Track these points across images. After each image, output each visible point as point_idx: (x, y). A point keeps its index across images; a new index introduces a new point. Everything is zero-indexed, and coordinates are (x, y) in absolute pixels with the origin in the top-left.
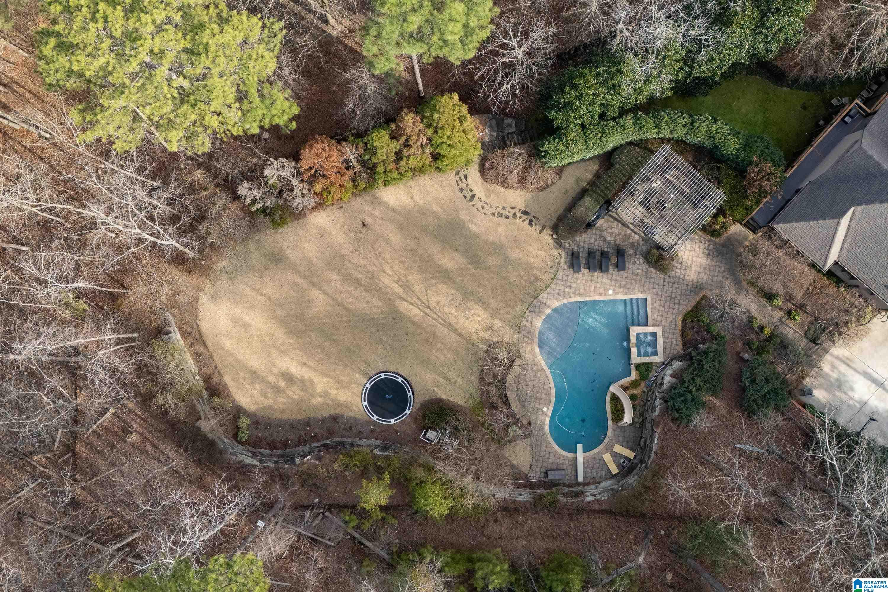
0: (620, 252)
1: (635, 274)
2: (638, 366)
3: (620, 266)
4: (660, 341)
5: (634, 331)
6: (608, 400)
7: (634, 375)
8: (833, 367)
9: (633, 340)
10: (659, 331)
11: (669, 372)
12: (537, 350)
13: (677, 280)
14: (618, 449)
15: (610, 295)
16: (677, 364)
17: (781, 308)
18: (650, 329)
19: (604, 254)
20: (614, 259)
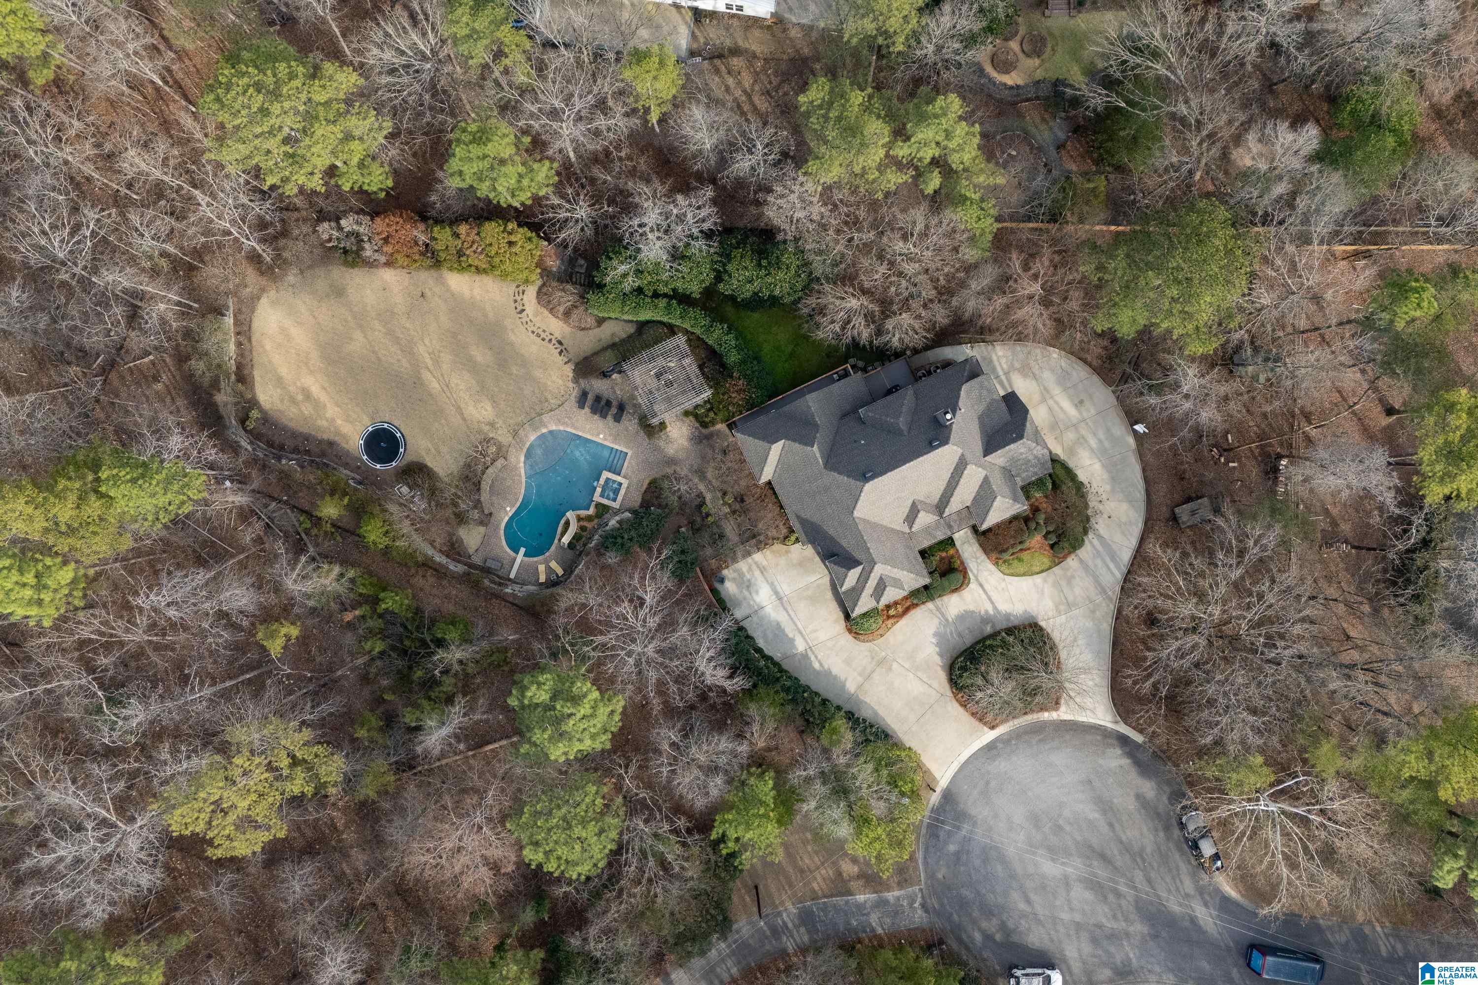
0: (621, 408)
1: (627, 430)
2: (598, 505)
3: (617, 419)
4: (622, 492)
5: (606, 475)
6: (562, 522)
7: (591, 511)
8: (750, 569)
9: (602, 481)
10: (625, 483)
11: (617, 518)
12: (522, 459)
13: (657, 449)
14: (553, 564)
15: (600, 438)
16: (628, 515)
17: (730, 506)
18: (619, 479)
19: (608, 403)
20: (614, 410)
